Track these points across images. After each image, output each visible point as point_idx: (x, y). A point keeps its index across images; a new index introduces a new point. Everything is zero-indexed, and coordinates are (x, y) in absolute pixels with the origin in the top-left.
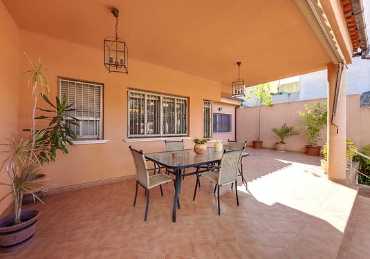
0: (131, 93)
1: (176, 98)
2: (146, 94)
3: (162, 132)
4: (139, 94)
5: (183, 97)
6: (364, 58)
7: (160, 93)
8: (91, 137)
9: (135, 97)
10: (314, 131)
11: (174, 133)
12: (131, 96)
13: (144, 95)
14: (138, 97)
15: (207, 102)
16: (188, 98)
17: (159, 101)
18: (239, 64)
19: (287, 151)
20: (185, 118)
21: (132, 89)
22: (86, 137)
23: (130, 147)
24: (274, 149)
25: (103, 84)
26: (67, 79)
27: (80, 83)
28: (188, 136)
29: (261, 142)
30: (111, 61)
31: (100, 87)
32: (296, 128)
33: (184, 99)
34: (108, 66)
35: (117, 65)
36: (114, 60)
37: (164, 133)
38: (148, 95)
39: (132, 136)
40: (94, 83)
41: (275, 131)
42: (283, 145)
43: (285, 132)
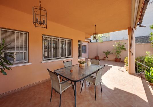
0: (44, 37)
1: (66, 40)
2: (52, 37)
3: (60, 56)
4: (49, 38)
5: (69, 39)
6: (140, 26)
7: (59, 37)
8: (21, 61)
9: (46, 39)
10: (118, 53)
11: (66, 56)
12: (44, 39)
13: (51, 38)
14: (48, 39)
15: (79, 41)
16: (72, 39)
17: (58, 41)
18: (95, 25)
19: (109, 60)
20: (71, 49)
21: (45, 35)
22: (18, 62)
23: (48, 69)
24: (104, 60)
25: (28, 32)
26: (5, 29)
27: (14, 31)
28: (72, 57)
29: (99, 57)
30: (37, 21)
31: (26, 34)
32: (112, 52)
33: (70, 40)
34: (35, 23)
35: (40, 24)
36: (39, 20)
37: (61, 56)
38: (53, 38)
39: (45, 59)
40: (23, 31)
41: (104, 53)
42: (107, 58)
43: (108, 53)
